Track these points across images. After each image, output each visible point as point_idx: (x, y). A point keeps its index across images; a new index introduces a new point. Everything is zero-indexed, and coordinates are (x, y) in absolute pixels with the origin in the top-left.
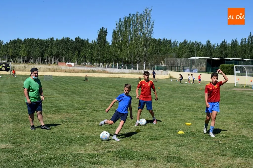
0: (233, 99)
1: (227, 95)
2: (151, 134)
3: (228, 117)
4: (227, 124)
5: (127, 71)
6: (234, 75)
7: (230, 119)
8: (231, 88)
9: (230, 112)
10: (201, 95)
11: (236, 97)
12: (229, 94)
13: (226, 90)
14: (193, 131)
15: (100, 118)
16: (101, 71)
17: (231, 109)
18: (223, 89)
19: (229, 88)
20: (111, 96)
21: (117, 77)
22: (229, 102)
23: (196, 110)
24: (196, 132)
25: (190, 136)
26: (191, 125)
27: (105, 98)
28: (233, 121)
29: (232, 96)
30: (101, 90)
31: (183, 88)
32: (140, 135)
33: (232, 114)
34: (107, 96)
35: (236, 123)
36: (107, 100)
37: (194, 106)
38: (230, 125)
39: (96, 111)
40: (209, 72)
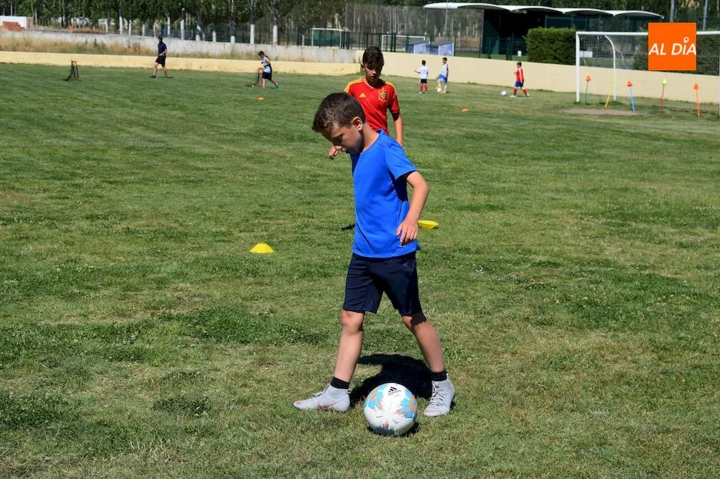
0: (570, 143)
1: (552, 130)
2: (305, 258)
3: (554, 202)
4: (554, 225)
5: (215, 47)
6: (573, 63)
7: (564, 207)
8: (563, 107)
9: (561, 185)
10: (465, 129)
11: (579, 138)
12: (559, 126)
13: (548, 115)
14: (444, 248)
15: (130, 207)
16: (126, 46)
17: (566, 177)
18: (538, 110)
19: (556, 108)
20: (164, 132)
21: (181, 70)
22: (557, 154)
23: (452, 179)
24: (454, 251)
25: (434, 264)
26: (436, 228)
27: (144, 138)
28: (572, 214)
29: (569, 133)
30: (128, 113)
31: (407, 105)
32: (269, 263)
33: (568, 191)
34: (149, 134)
35: (583, 222)
36: (151, 145)
37: (445, 166)
38: (563, 226)
39: (116, 182)
40: (491, 53)
